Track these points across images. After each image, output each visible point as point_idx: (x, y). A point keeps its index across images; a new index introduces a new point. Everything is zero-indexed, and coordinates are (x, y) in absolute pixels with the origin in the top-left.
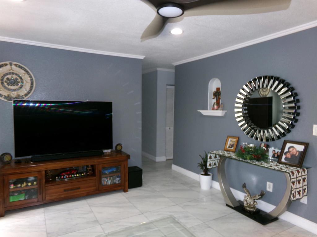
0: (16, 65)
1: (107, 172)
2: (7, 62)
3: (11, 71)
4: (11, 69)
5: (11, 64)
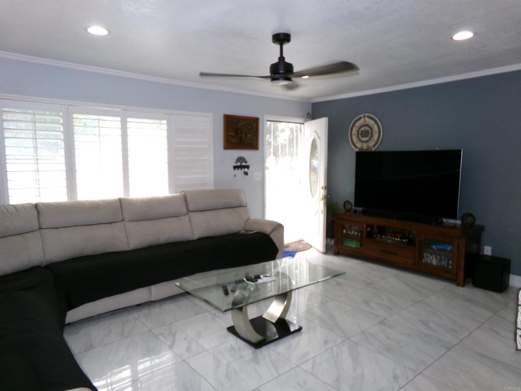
0: (368, 117)
1: (434, 247)
2: (362, 116)
3: (365, 123)
4: (365, 121)
5: (364, 117)
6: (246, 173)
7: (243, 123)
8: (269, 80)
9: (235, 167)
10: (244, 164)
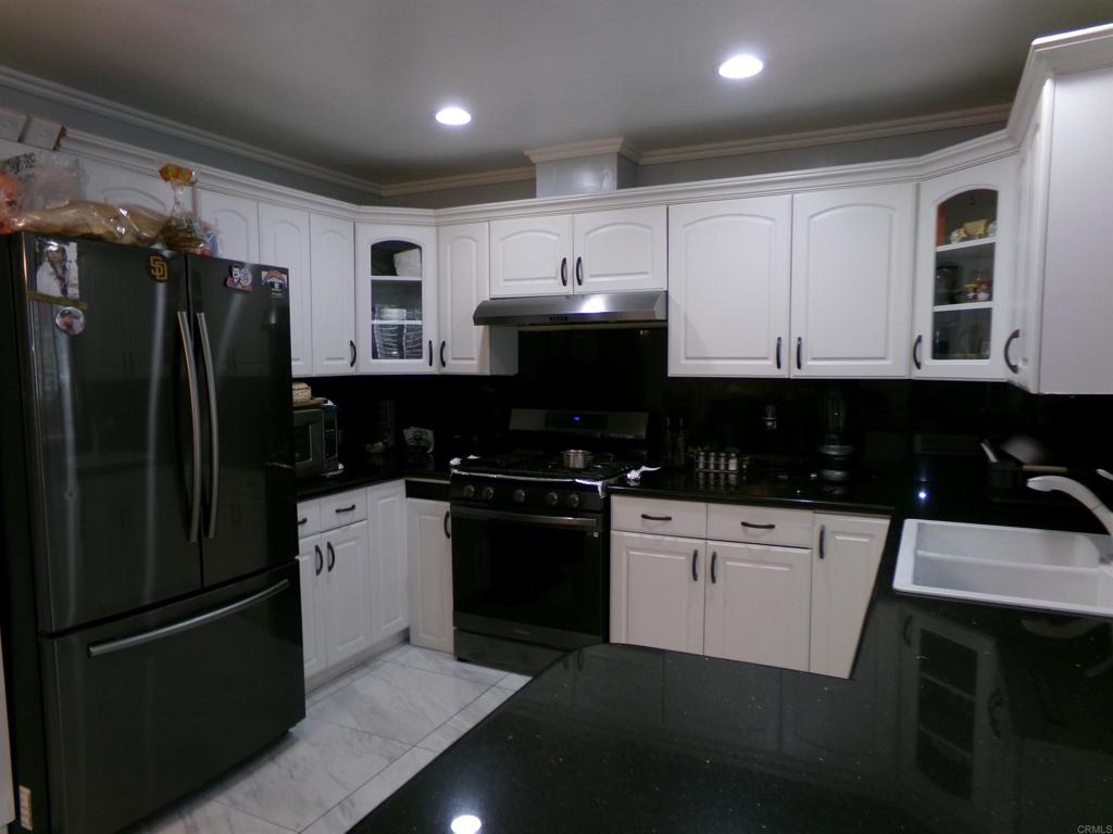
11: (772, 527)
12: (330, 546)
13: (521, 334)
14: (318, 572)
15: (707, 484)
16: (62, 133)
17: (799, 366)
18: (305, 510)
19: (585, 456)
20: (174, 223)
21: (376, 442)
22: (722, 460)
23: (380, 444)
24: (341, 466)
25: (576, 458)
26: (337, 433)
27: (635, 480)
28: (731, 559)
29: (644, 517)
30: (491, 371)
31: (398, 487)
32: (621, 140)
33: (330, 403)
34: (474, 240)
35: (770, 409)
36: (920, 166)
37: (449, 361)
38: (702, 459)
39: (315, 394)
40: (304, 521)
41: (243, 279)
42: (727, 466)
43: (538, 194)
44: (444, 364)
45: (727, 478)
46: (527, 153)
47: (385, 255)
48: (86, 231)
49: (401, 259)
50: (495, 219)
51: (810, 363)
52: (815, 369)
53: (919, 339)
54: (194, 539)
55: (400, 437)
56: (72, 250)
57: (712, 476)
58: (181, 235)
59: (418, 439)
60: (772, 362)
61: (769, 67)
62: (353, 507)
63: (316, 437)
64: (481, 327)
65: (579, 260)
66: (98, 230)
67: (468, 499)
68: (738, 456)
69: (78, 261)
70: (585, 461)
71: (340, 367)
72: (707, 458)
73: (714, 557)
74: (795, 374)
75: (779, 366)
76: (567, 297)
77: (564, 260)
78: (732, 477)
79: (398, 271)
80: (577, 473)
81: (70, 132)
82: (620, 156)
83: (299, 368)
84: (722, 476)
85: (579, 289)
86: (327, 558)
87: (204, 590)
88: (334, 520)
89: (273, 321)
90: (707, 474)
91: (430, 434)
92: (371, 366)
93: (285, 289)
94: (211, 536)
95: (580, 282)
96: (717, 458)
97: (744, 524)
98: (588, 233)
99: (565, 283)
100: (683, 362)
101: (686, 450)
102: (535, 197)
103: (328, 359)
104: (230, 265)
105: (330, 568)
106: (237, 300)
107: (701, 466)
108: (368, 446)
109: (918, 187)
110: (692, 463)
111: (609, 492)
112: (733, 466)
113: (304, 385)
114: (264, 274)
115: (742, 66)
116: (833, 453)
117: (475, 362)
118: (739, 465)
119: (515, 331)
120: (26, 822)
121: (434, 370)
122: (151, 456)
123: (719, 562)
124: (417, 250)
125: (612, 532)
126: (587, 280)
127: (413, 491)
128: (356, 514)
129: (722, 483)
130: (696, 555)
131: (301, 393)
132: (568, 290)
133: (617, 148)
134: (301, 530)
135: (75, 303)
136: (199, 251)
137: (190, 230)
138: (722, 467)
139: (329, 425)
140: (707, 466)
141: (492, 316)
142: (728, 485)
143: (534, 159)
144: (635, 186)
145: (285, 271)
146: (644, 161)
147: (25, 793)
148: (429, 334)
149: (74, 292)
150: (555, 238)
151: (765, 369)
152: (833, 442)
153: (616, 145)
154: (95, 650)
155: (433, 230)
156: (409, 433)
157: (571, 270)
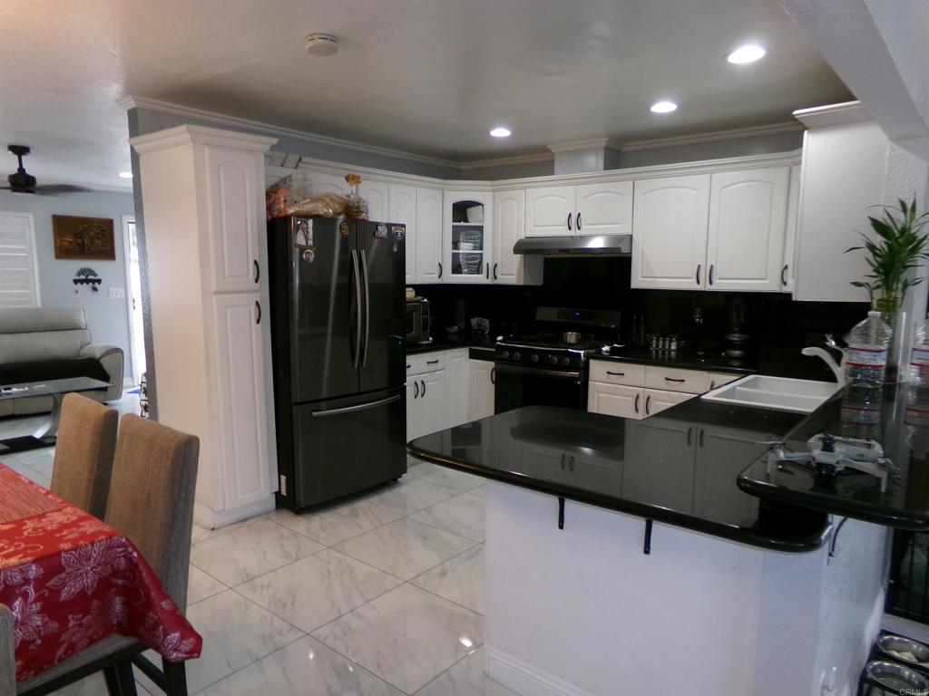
6: (95, 289)
7: (86, 226)
8: (9, 191)
9: (76, 282)
10: (90, 277)
11: (683, 381)
12: (423, 382)
13: (546, 259)
14: (416, 397)
15: (657, 357)
16: (300, 159)
17: (711, 283)
18: (411, 360)
19: (576, 336)
20: (351, 204)
21: (453, 326)
22: (667, 342)
23: (456, 327)
24: (431, 339)
25: (572, 337)
26: (429, 318)
27: (606, 352)
28: (659, 400)
29: (609, 373)
30: (524, 282)
31: (465, 352)
32: (606, 139)
33: (426, 300)
34: (517, 201)
35: (698, 310)
36: (791, 157)
37: (499, 276)
38: (654, 341)
39: (417, 295)
40: (409, 366)
41: (383, 231)
42: (670, 346)
43: (555, 172)
44: (496, 278)
45: (669, 352)
46: (549, 147)
47: (461, 210)
48: (316, 213)
49: (471, 211)
50: (529, 187)
51: (717, 281)
52: (721, 285)
53: (786, 267)
54: (356, 366)
55: (468, 323)
56: (310, 222)
57: (660, 352)
58: (355, 210)
59: (479, 325)
60: (694, 280)
61: (680, 106)
62: (437, 361)
63: (417, 319)
64: (519, 256)
65: (579, 215)
66: (321, 213)
67: (505, 360)
68: (677, 340)
69: (313, 228)
70: (577, 339)
71: (432, 279)
72: (658, 340)
73: (648, 398)
74: (709, 288)
75: (698, 282)
76: (572, 237)
77: (570, 215)
78: (673, 353)
79: (469, 220)
80: (571, 346)
81: (304, 159)
82: (607, 148)
83: (410, 279)
84: (667, 352)
85: (579, 233)
86: (421, 389)
87: (359, 393)
88: (425, 367)
89: (395, 250)
90: (657, 352)
91: (486, 322)
92: (451, 278)
93: (403, 235)
94: (364, 365)
95: (579, 228)
96: (664, 341)
97: (667, 379)
98: (586, 197)
99: (570, 228)
100: (641, 279)
101: (645, 335)
102: (553, 174)
103: (425, 274)
104: (377, 225)
105: (422, 396)
106: (376, 242)
107: (654, 346)
108: (448, 329)
109: (790, 170)
110: (648, 344)
111: (588, 357)
112: (674, 347)
113: (411, 289)
114: (393, 228)
115: (664, 108)
116: (735, 339)
117: (515, 277)
118: (678, 346)
119: (541, 258)
120: (284, 492)
121: (489, 281)
122: (330, 330)
123: (651, 401)
124: (481, 206)
125: (590, 383)
126: (583, 227)
127: (473, 355)
128: (438, 366)
129: (667, 357)
130: (637, 397)
131: (410, 294)
132: (572, 233)
133: (604, 144)
134: (408, 371)
135: (311, 248)
136: (361, 218)
137: (358, 207)
138: (667, 347)
139: (425, 313)
140: (657, 346)
141: (526, 248)
142: (670, 358)
143: (553, 151)
144: (618, 168)
145: (404, 226)
146: (624, 149)
147: (283, 478)
148: (487, 259)
149: (310, 242)
150: (565, 200)
151: (689, 284)
152: (735, 332)
153: (603, 142)
154: (314, 414)
155: (491, 193)
156: (474, 321)
157: (574, 220)
